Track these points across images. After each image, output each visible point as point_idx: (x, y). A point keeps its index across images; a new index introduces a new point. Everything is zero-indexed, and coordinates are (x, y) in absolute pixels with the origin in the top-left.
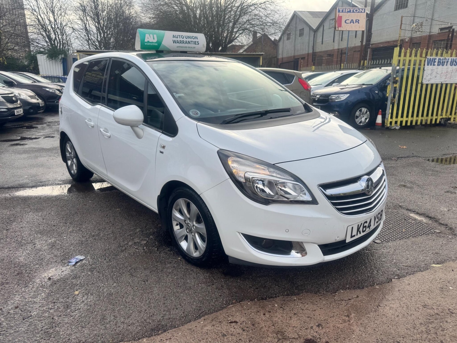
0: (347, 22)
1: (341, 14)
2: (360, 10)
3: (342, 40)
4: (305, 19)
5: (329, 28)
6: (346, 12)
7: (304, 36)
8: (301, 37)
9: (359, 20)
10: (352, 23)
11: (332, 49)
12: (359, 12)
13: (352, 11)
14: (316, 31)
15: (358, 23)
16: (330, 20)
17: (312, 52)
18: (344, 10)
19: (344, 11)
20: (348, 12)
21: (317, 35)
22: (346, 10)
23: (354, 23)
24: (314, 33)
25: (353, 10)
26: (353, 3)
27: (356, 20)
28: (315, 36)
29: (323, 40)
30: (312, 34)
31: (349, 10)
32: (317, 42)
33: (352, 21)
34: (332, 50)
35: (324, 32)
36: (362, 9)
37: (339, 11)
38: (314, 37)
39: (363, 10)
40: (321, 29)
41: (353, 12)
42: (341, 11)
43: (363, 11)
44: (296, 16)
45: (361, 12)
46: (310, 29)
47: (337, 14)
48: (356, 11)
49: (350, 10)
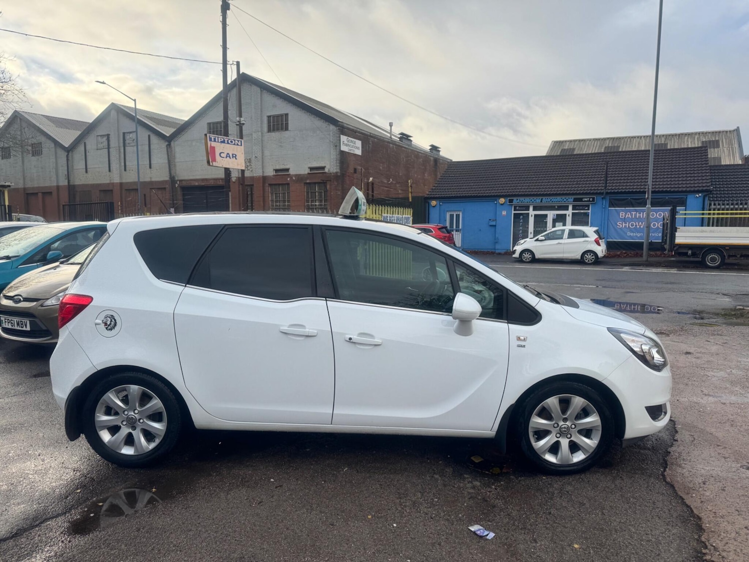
0: (222, 155)
1: (213, 144)
2: (236, 141)
3: (125, 170)
4: (41, 127)
5: (97, 149)
6: (220, 141)
7: (42, 156)
8: (37, 157)
9: (236, 156)
10: (228, 158)
11: (108, 182)
12: (234, 144)
13: (226, 142)
14: (69, 150)
15: (236, 159)
16: (97, 136)
17: (66, 183)
18: (217, 138)
19: (217, 141)
20: (221, 142)
21: (72, 156)
22: (219, 139)
23: (230, 158)
24: (66, 154)
25: (228, 141)
26: (138, 117)
27: (233, 155)
28: (70, 158)
29: (88, 167)
30: (62, 155)
31: (222, 140)
32: (75, 168)
33: (228, 155)
34: (109, 184)
35: (87, 154)
36: (238, 141)
37: (211, 140)
38: (68, 160)
39: (240, 142)
40: (81, 148)
41: (228, 143)
42: (213, 140)
43: (240, 144)
44: (20, 119)
45: (238, 145)
46: (55, 145)
47: (209, 143)
48: (232, 142)
49: (224, 140)
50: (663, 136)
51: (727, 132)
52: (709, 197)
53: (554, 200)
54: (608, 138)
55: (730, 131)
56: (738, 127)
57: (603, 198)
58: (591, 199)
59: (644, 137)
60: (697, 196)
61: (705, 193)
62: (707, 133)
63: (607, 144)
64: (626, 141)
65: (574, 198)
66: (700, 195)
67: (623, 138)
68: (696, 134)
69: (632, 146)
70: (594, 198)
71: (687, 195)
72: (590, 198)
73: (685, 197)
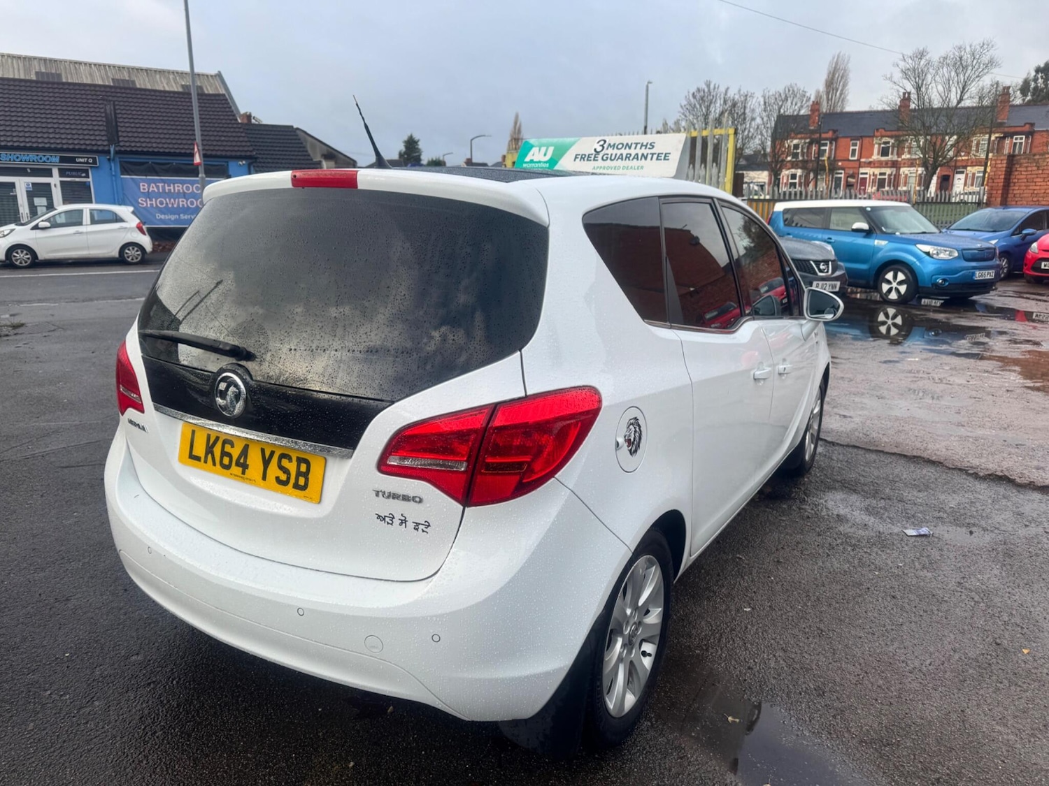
50: (124, 68)
51: (207, 76)
52: (254, 166)
53: (24, 158)
54: (35, 58)
55: (212, 76)
56: (220, 72)
57: (109, 160)
58: (91, 161)
59: (95, 65)
60: (241, 163)
61: (250, 161)
62: (182, 73)
63: (36, 67)
64: (67, 67)
65: (61, 156)
66: (244, 162)
67: (61, 61)
68: (169, 72)
69: (82, 77)
70: (94, 159)
71: (227, 162)
72: (88, 158)
73: (225, 164)
